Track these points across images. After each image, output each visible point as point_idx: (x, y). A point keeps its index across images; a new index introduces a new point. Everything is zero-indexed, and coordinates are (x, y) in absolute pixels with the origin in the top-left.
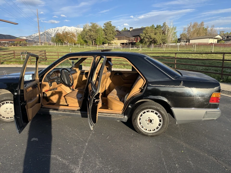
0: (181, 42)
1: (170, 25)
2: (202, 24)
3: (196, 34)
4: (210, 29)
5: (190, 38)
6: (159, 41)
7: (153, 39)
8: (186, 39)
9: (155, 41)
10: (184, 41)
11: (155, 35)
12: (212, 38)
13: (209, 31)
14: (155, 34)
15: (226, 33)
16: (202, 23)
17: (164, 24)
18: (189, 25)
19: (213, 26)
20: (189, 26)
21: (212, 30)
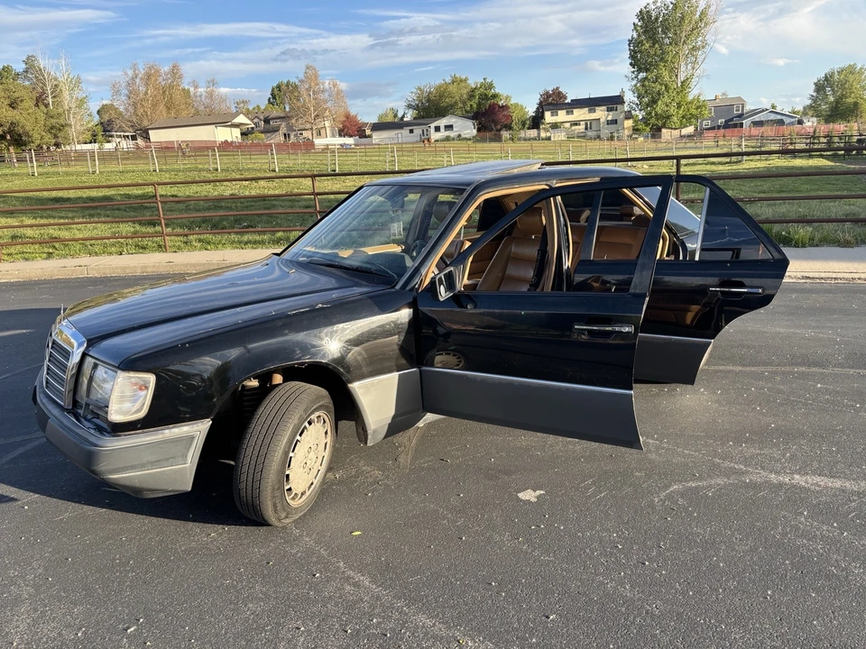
0: (112, 136)
1: (55, 68)
2: (175, 72)
3: (162, 107)
4: (204, 94)
5: (146, 123)
6: (38, 134)
7: (8, 125)
8: (132, 126)
9: (20, 135)
10: (122, 134)
11: (13, 108)
12: (223, 124)
13: (203, 98)
14: (10, 106)
15: (254, 109)
16: (174, 67)
17: (30, 62)
18: (130, 73)
19: (213, 83)
20: (130, 75)
21: (210, 95)
